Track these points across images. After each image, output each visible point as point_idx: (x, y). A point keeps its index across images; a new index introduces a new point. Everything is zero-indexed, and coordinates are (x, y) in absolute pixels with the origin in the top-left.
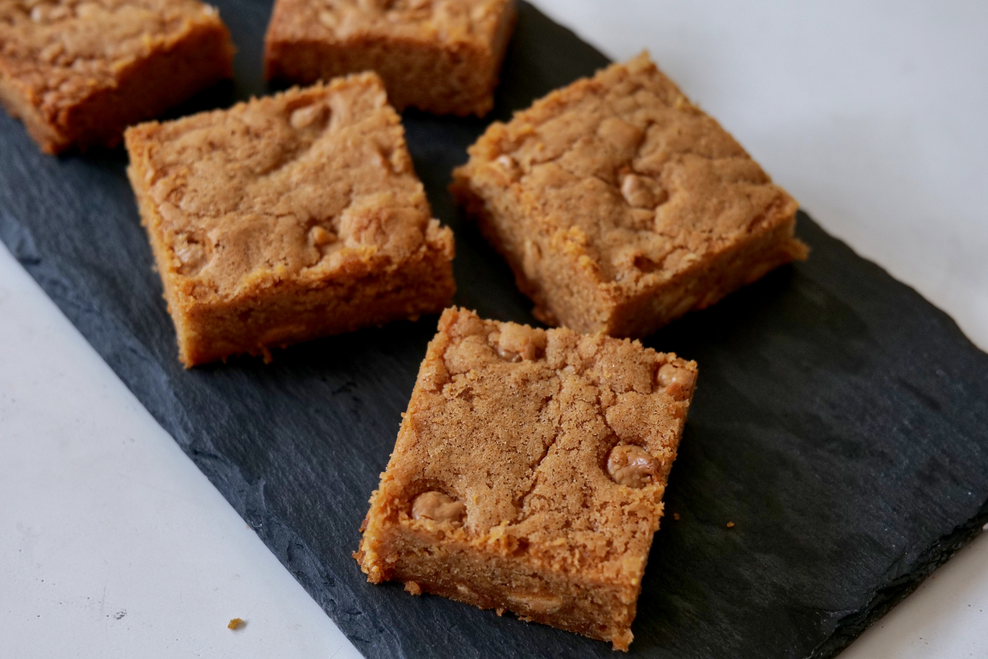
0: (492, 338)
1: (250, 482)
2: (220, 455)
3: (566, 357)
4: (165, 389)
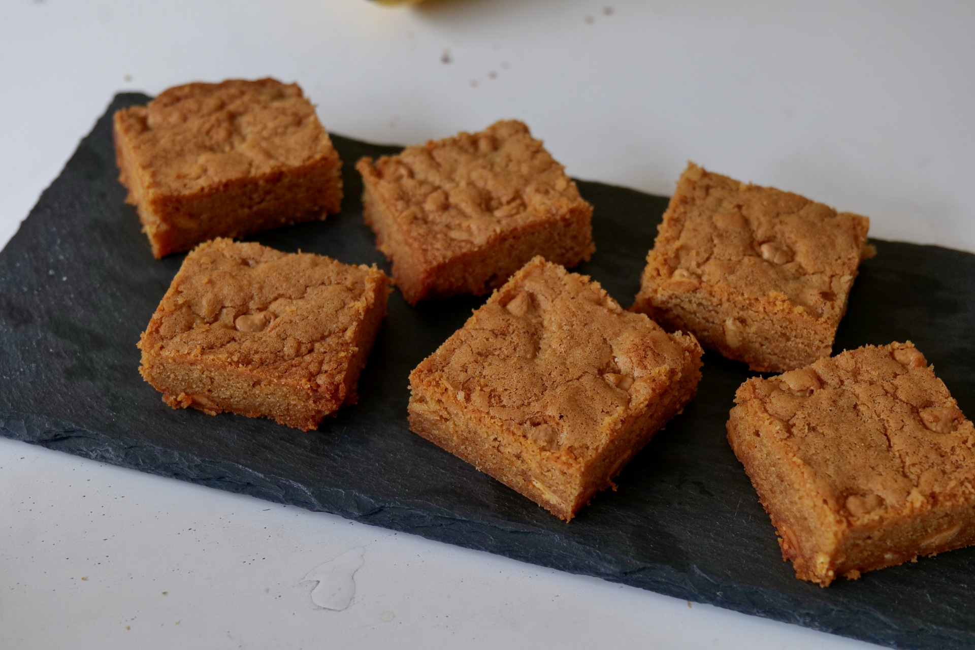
0: (783, 387)
1: (684, 571)
2: (649, 565)
3: (839, 377)
4: (565, 545)
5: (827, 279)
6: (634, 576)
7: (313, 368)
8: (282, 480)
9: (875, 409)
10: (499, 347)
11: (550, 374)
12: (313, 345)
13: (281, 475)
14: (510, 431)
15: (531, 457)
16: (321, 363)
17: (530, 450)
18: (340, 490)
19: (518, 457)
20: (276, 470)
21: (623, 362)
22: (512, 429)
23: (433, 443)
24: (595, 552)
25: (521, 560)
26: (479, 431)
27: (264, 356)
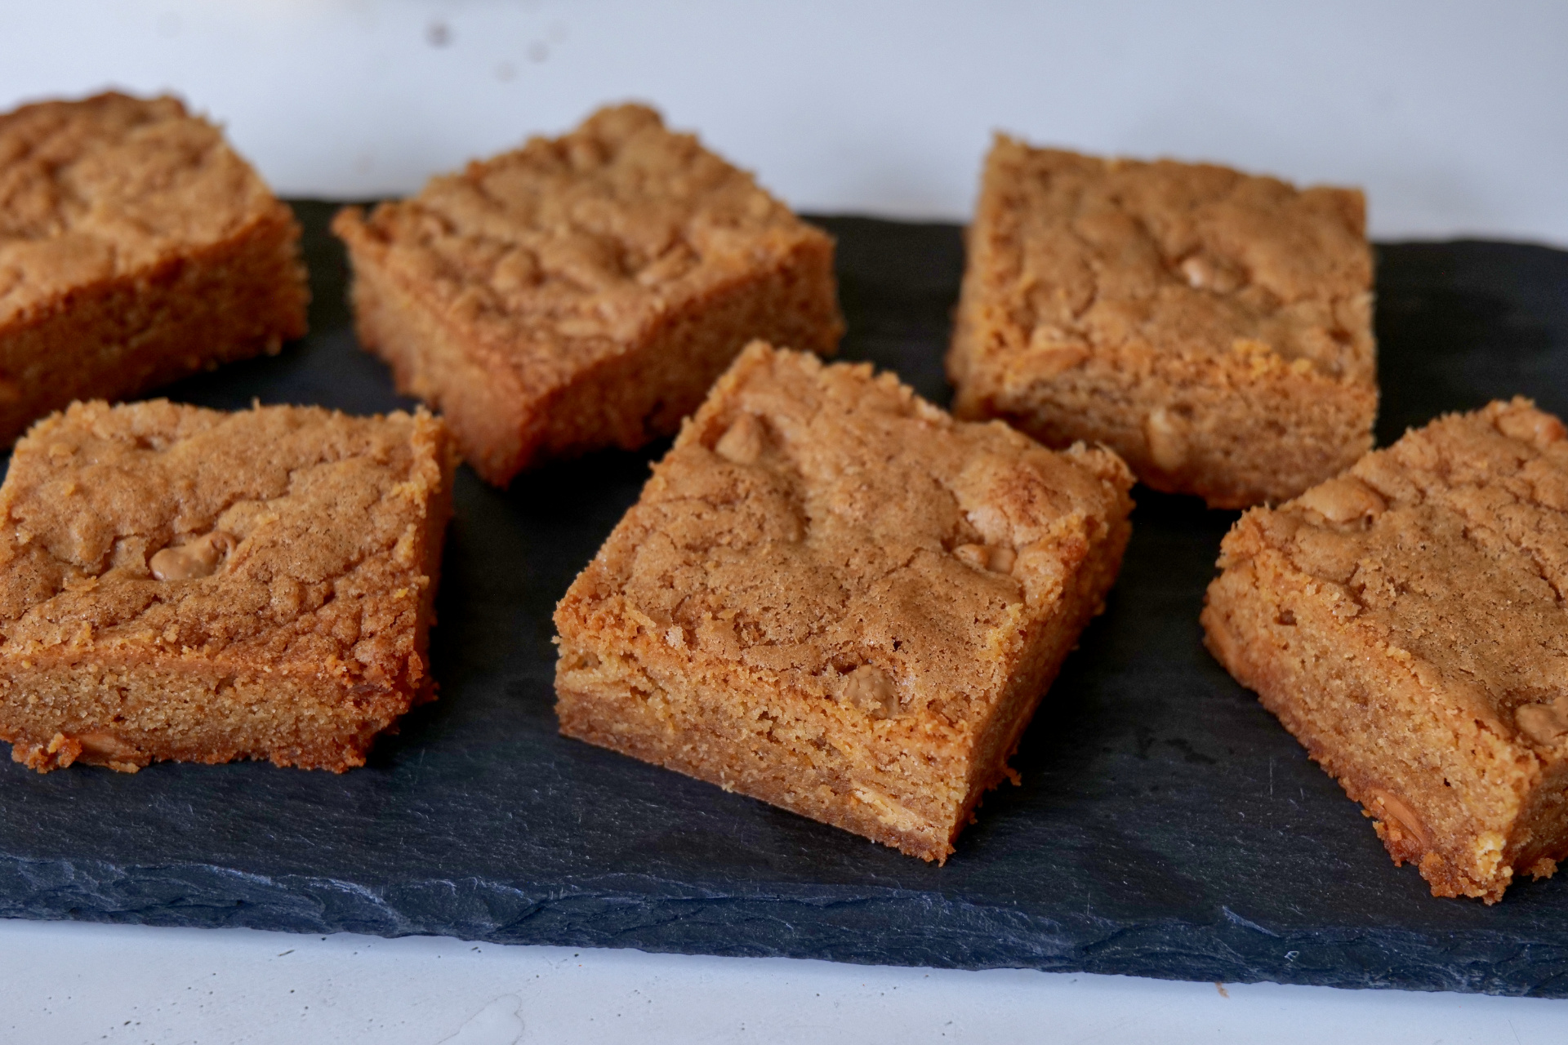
0: (1315, 520)
1: (1206, 922)
2: (1131, 923)
3: (1414, 483)
4: (947, 912)
5: (1325, 306)
6: (1105, 952)
7: (343, 631)
8: (313, 881)
9: (1506, 531)
10: (726, 527)
11: (847, 565)
12: (331, 585)
13: (310, 873)
14: (795, 691)
15: (849, 740)
16: (358, 618)
17: (847, 724)
18: (444, 882)
19: (818, 744)
20: (295, 864)
21: (985, 519)
22: (799, 686)
23: (616, 753)
24: (1016, 916)
25: (858, 962)
26: (725, 704)
27: (231, 623)
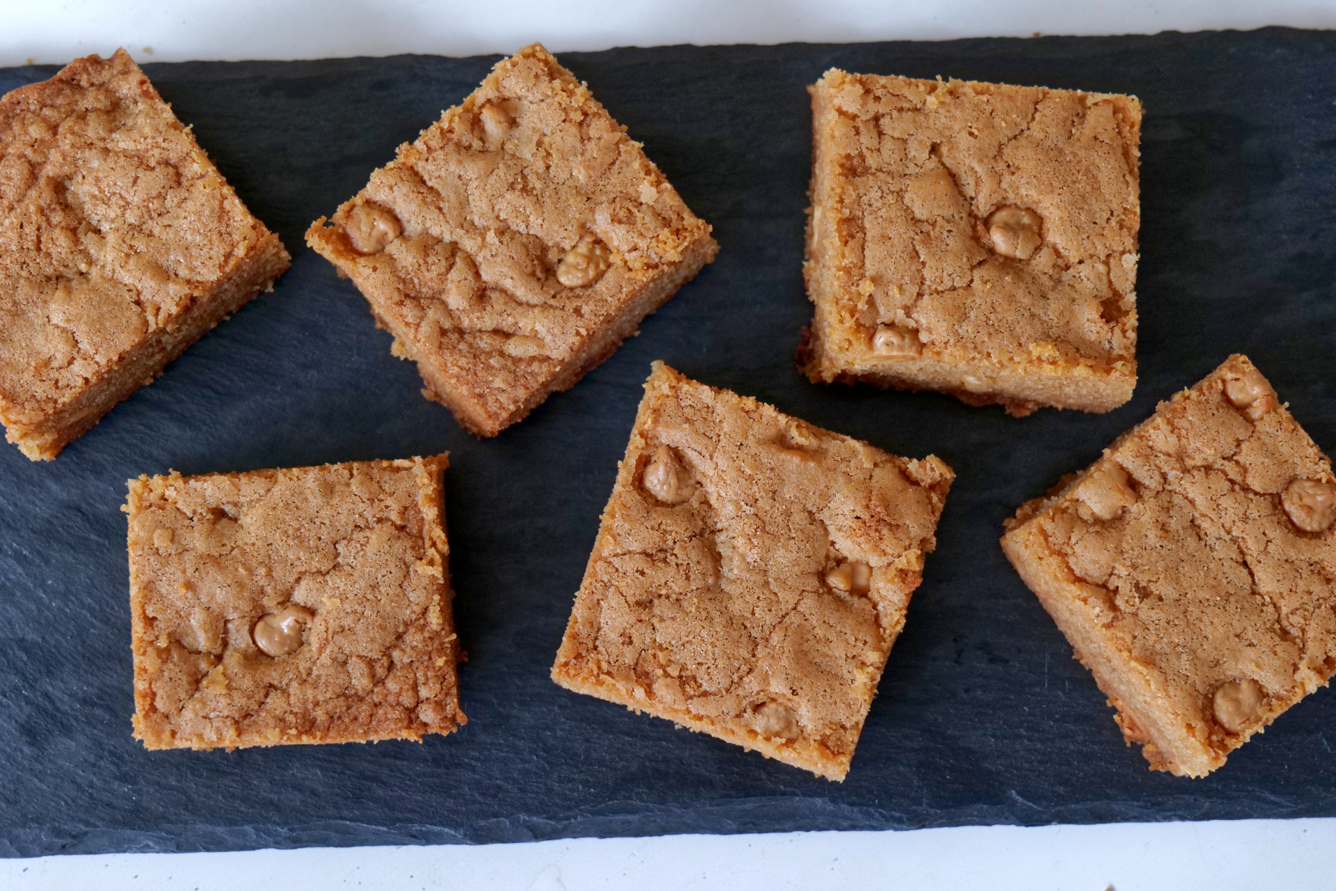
0: (1084, 514)
1: (1000, 802)
3: (1159, 468)
5: (1101, 268)
7: (407, 699)
9: (1222, 521)
10: (663, 582)
11: (753, 614)
12: (390, 656)
13: (411, 821)
14: (726, 729)
16: (415, 687)
20: (400, 815)
21: (846, 546)
22: (729, 726)
24: (877, 812)
27: (330, 707)
